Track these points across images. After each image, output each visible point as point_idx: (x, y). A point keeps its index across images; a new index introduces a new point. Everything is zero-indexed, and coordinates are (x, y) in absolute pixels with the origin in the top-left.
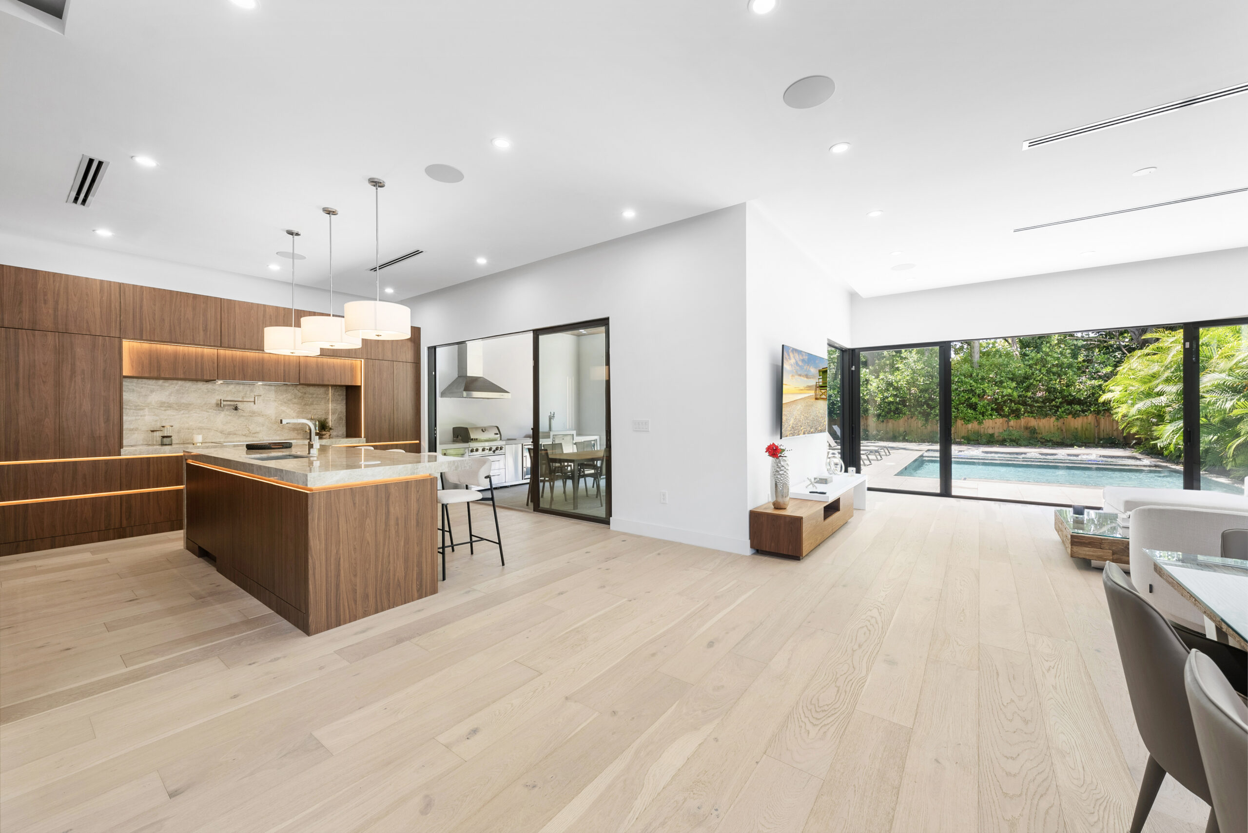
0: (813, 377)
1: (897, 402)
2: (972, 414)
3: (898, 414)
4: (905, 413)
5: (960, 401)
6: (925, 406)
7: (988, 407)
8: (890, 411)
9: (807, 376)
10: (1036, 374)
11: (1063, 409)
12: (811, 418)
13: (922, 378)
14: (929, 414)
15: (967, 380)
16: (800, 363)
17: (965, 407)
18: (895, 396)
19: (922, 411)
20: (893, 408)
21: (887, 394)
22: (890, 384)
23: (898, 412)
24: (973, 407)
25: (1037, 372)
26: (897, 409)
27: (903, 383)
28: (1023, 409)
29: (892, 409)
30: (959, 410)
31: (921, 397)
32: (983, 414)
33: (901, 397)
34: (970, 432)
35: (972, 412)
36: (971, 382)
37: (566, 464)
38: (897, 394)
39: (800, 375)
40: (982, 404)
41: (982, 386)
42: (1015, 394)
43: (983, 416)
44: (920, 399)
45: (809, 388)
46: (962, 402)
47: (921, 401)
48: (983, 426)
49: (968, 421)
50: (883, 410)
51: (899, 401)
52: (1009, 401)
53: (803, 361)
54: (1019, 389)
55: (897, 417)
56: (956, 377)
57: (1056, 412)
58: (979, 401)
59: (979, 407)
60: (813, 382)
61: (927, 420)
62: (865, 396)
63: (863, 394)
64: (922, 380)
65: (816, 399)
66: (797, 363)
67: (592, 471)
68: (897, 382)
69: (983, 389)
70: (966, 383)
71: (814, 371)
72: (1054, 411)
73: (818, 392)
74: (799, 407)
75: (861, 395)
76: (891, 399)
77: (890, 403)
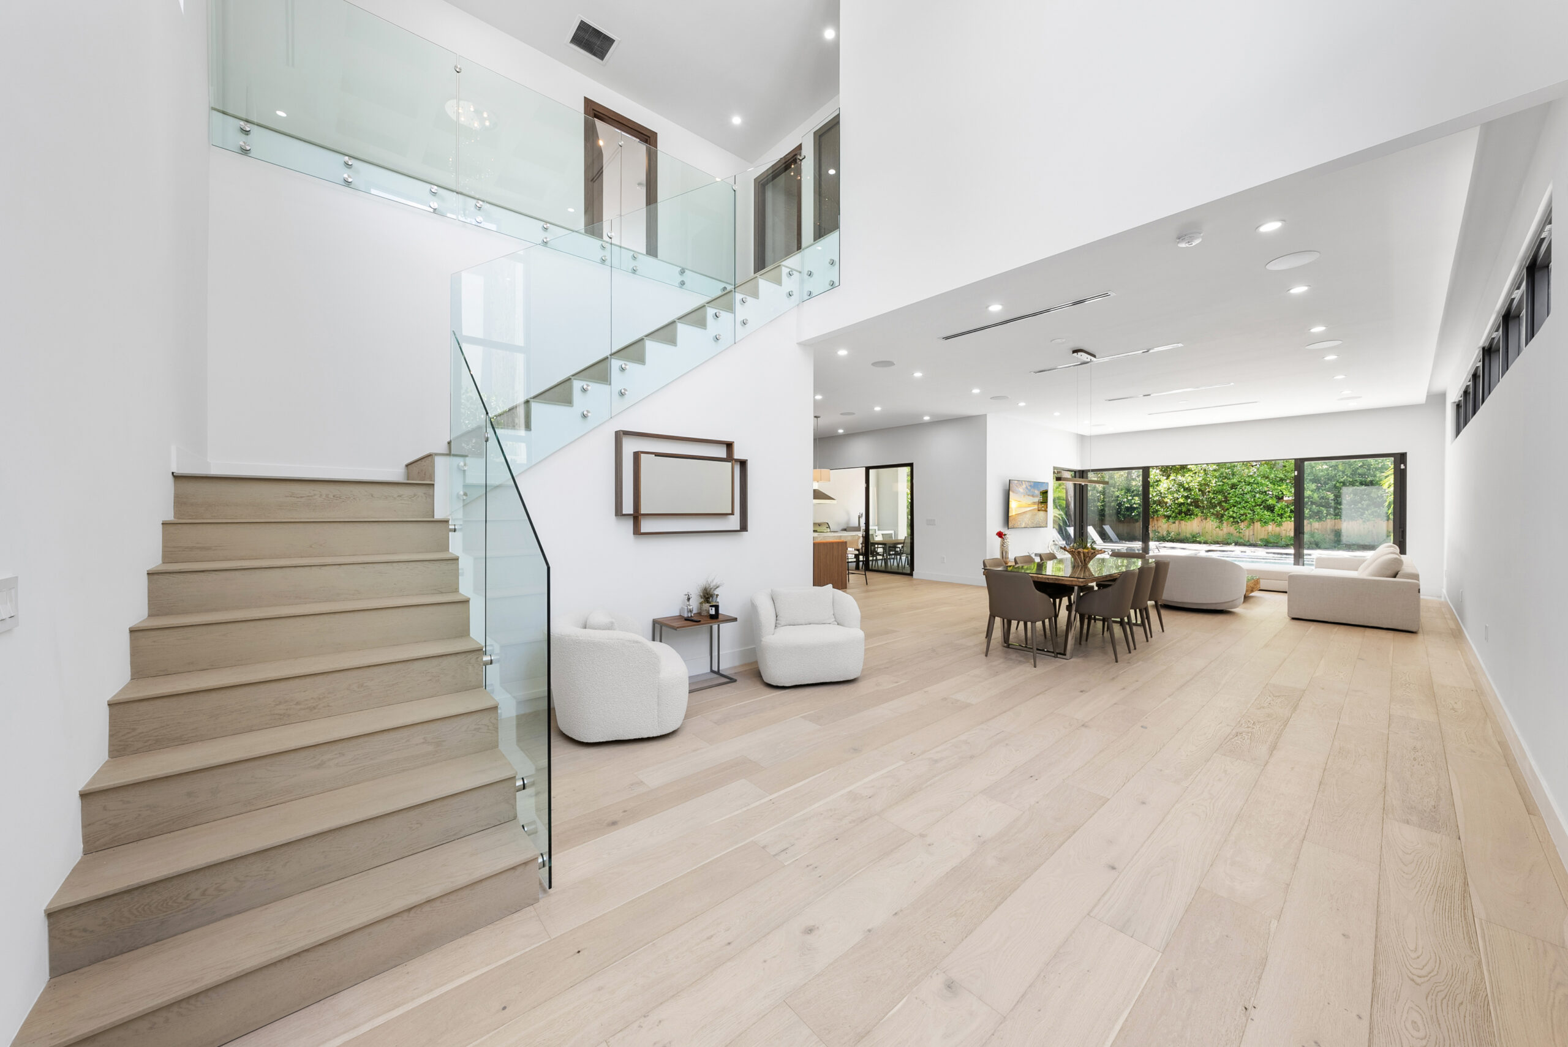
0: (1037, 496)
1: (1188, 504)
2: (1269, 516)
3: (1190, 515)
4: (1197, 514)
5: (1256, 503)
6: (1218, 508)
7: (1286, 509)
8: (1180, 513)
9: (1033, 496)
10: (1339, 476)
11: (1370, 511)
12: (1035, 523)
13: (1215, 479)
14: (1222, 516)
15: (1263, 482)
16: (1029, 488)
17: (1261, 509)
18: (1187, 497)
19: (1215, 512)
20: (1184, 509)
21: (1177, 496)
22: (1181, 485)
23: (1188, 513)
24: (1271, 509)
25: (1340, 473)
26: (1189, 510)
27: (1194, 485)
28: (1325, 512)
29: (1183, 511)
30: (1255, 512)
31: (1214, 499)
32: (1281, 516)
33: (1193, 498)
34: (1270, 534)
35: (1269, 514)
36: (1268, 483)
37: (876, 546)
38: (1188, 495)
39: (1029, 495)
40: (1279, 506)
41: (1279, 488)
42: (1316, 496)
43: (1281, 518)
44: (1213, 501)
45: (1034, 503)
46: (1259, 503)
47: (1214, 502)
48: (1282, 528)
49: (1265, 522)
50: (1173, 512)
51: (1191, 502)
52: (1309, 503)
53: (1030, 486)
54: (1321, 491)
55: (1189, 519)
56: (1252, 478)
57: (1362, 514)
58: (1277, 502)
59: (1276, 509)
60: (1036, 500)
61: (1221, 521)
62: (1154, 497)
63: (1152, 495)
64: (1214, 482)
65: (1039, 510)
66: (1027, 488)
67: (893, 553)
68: (1188, 483)
69: (1281, 491)
70: (1262, 485)
71: (1037, 492)
72: (1359, 513)
73: (1040, 506)
74: (1028, 516)
75: (1151, 496)
76: (1181, 500)
77: (1181, 504)
